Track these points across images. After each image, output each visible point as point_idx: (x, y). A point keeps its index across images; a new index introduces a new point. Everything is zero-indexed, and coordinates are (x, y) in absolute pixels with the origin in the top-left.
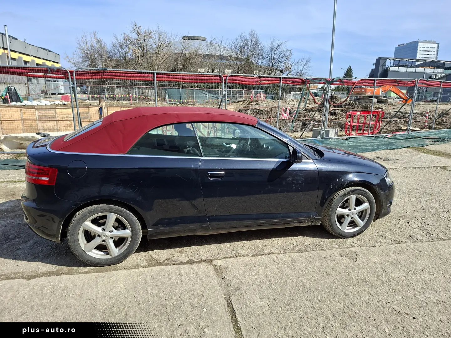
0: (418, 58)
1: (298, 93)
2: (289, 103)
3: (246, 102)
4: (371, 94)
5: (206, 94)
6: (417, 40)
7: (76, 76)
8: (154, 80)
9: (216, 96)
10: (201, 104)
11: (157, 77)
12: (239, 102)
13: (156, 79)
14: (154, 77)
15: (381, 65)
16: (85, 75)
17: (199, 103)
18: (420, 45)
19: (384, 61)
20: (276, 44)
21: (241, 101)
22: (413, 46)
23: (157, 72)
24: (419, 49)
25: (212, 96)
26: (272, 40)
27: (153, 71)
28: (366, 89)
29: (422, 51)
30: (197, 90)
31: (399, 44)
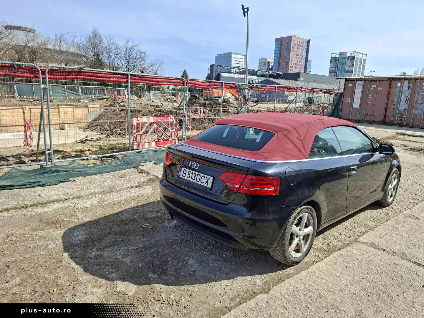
0: (232, 66)
1: (157, 92)
2: (153, 102)
3: (110, 99)
4: (217, 95)
5: (64, 91)
6: (230, 52)
7: (48, 75)
8: (127, 81)
9: (76, 93)
10: (59, 101)
11: (131, 79)
12: (103, 99)
13: (129, 81)
14: (127, 78)
15: (214, 71)
16: (57, 74)
17: (57, 100)
18: (233, 56)
19: (217, 67)
20: (130, 45)
21: (105, 99)
22: (228, 56)
23: (131, 73)
24: (233, 59)
25: (72, 93)
26: (127, 40)
27: (127, 73)
28: (213, 91)
29: (235, 61)
30: (52, 86)
31: (218, 54)
